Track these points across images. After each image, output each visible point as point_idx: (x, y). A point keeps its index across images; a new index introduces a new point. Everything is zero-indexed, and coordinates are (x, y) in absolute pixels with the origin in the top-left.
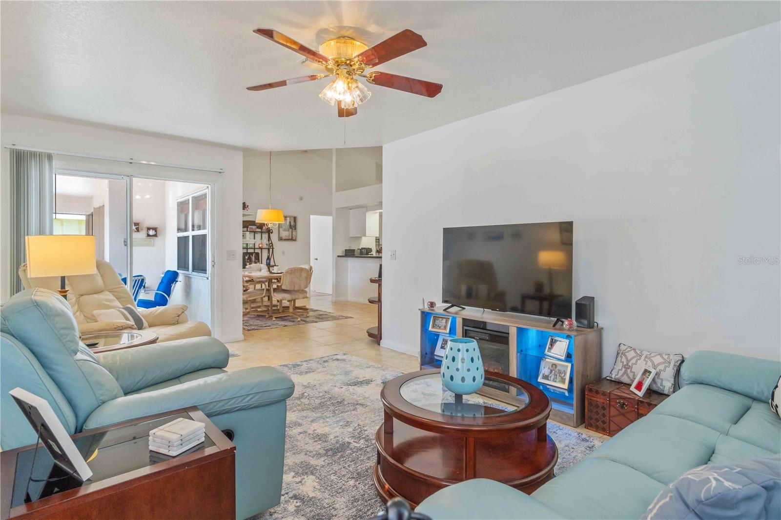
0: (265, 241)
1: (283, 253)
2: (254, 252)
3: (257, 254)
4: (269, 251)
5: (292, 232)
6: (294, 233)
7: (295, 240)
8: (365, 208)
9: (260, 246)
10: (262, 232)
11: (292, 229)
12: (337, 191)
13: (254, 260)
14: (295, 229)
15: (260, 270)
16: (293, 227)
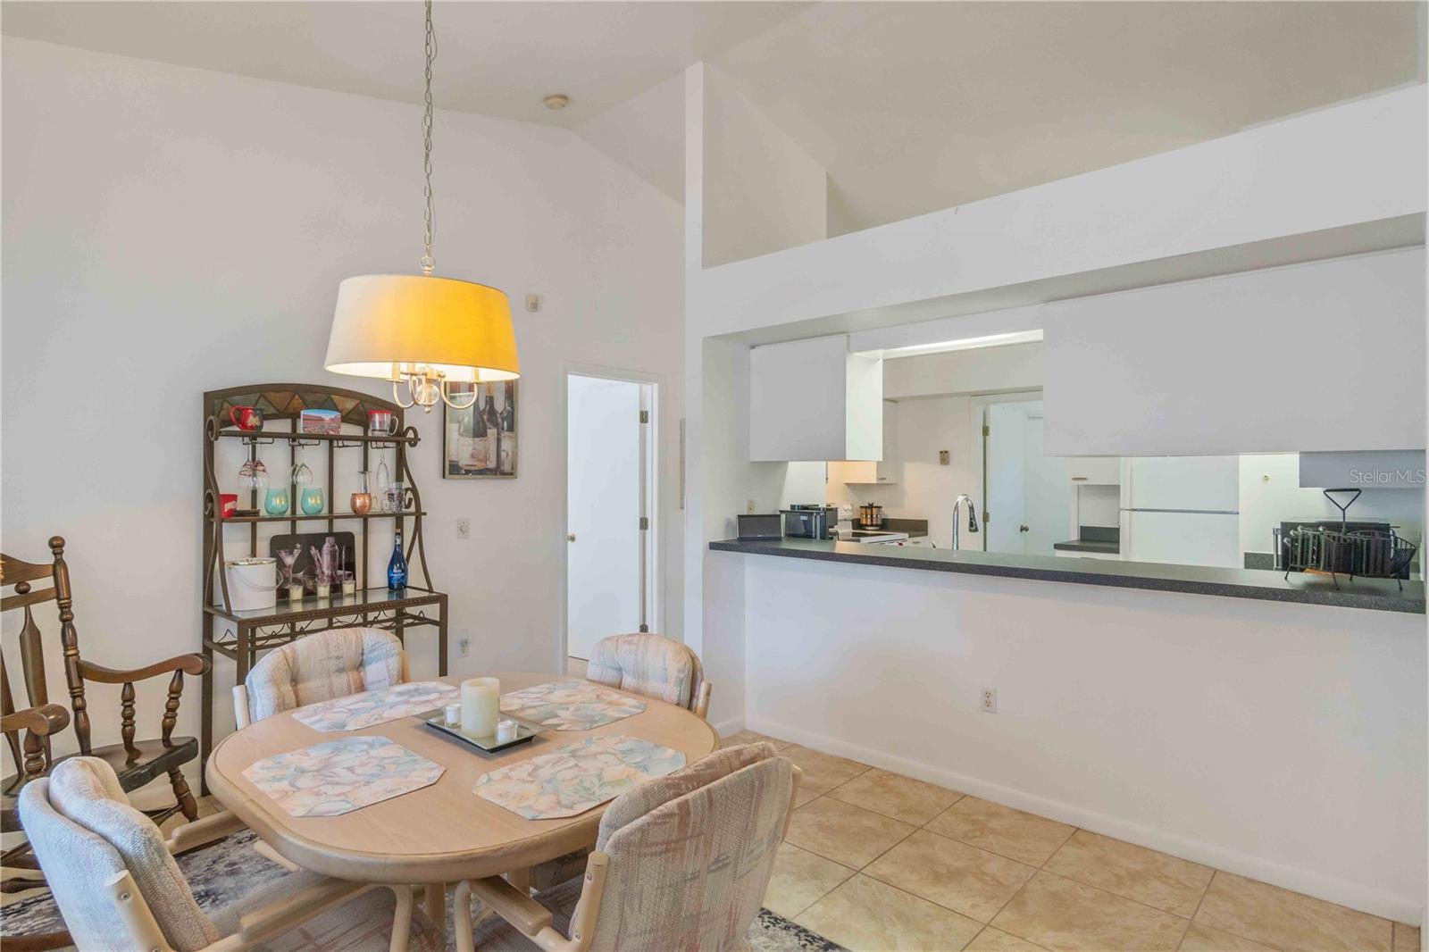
0: (382, 480)
1: (463, 530)
2: (331, 534)
3: (346, 540)
4: (399, 523)
5: (499, 440)
6: (506, 445)
7: (511, 474)
8: (844, 337)
9: (359, 502)
10: (366, 441)
11: (500, 430)
12: (707, 262)
13: (327, 571)
14: (511, 428)
15: (361, 665)
16: (503, 420)
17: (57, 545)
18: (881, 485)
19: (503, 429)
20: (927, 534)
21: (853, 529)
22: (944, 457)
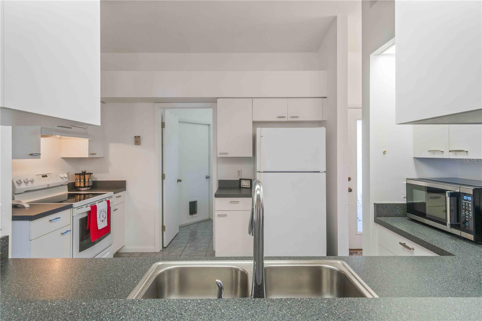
18: (92, 158)
20: (125, 190)
21: (69, 191)
22: (137, 140)
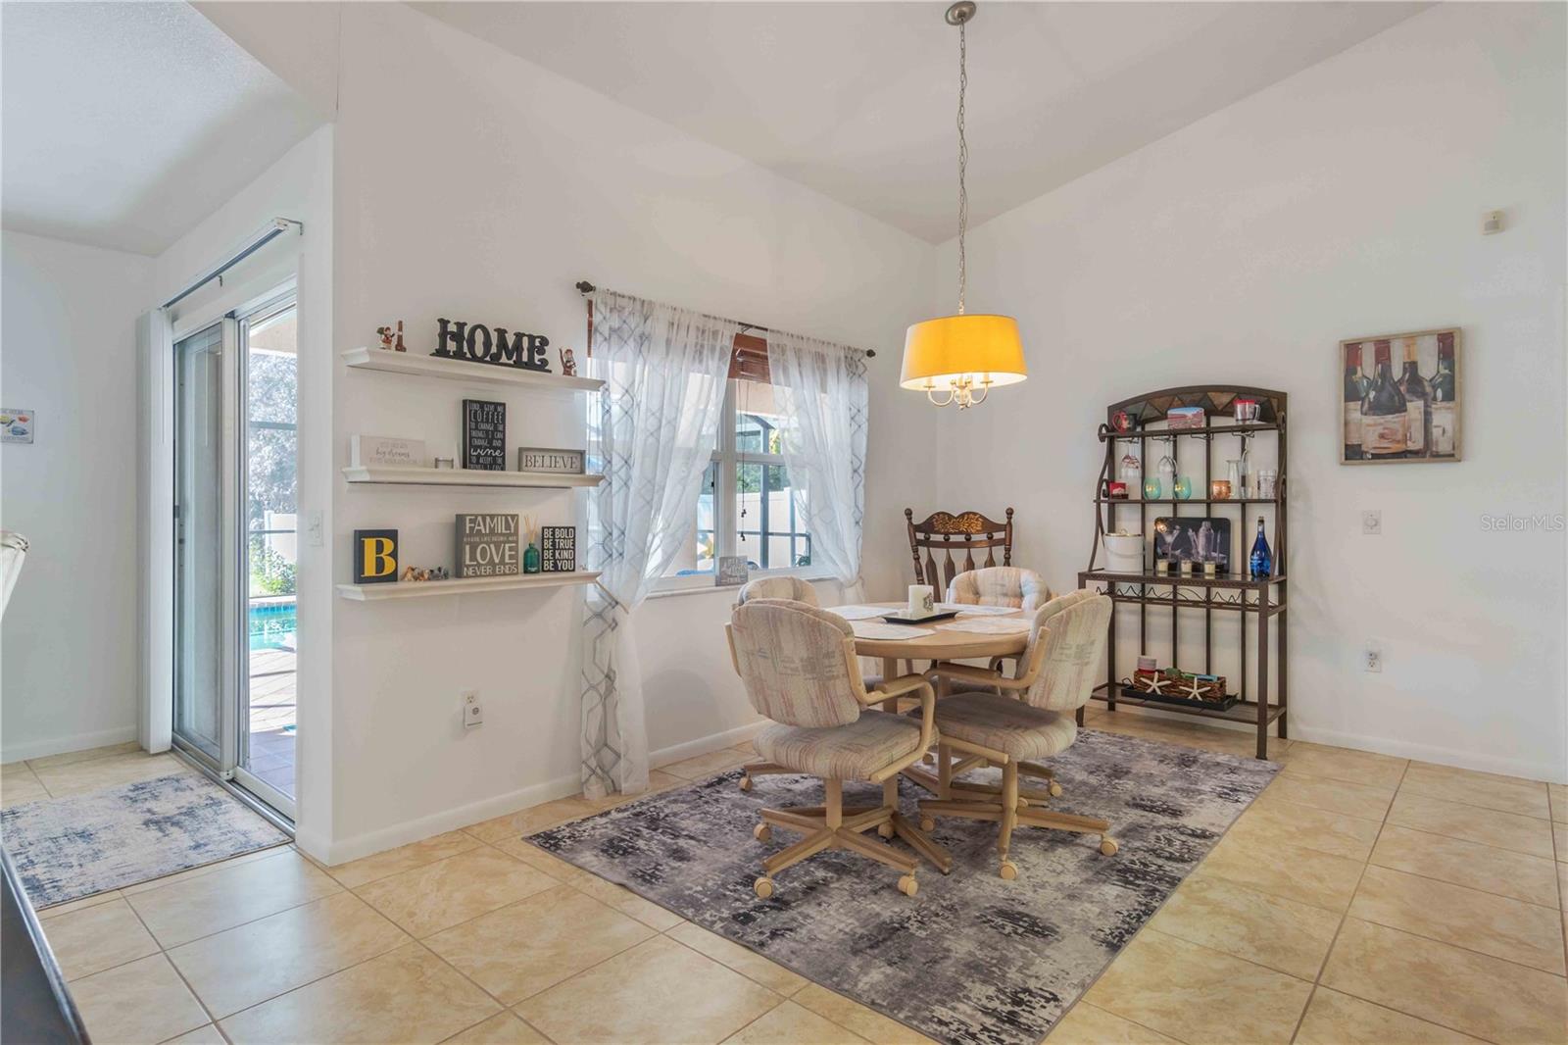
2: (1208, 518)
3: (1222, 526)
5: (1427, 414)
6: (1441, 419)
7: (1451, 456)
11: (1429, 401)
16: (1435, 388)
17: (1010, 513)
19: (1435, 399)
